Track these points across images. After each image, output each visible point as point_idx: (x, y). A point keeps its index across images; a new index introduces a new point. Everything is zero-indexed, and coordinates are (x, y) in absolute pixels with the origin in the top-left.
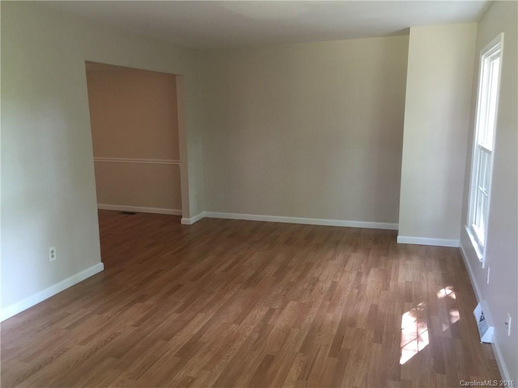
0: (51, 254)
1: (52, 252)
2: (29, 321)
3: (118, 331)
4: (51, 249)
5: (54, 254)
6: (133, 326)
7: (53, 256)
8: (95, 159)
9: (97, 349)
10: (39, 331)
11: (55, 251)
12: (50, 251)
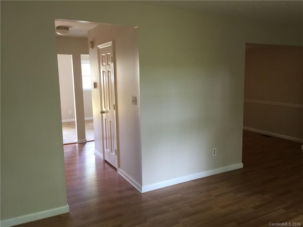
0: (214, 152)
1: (215, 151)
2: (198, 185)
3: (243, 208)
4: (214, 149)
5: (215, 152)
6: (252, 208)
7: (214, 153)
8: (244, 100)
9: (228, 214)
10: (201, 192)
11: (216, 151)
12: (213, 151)
